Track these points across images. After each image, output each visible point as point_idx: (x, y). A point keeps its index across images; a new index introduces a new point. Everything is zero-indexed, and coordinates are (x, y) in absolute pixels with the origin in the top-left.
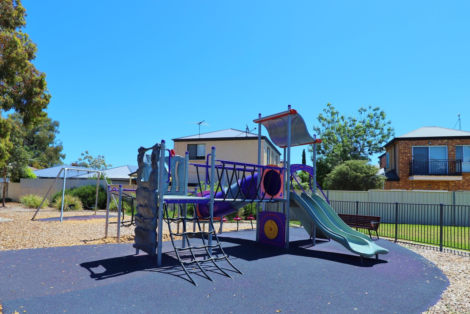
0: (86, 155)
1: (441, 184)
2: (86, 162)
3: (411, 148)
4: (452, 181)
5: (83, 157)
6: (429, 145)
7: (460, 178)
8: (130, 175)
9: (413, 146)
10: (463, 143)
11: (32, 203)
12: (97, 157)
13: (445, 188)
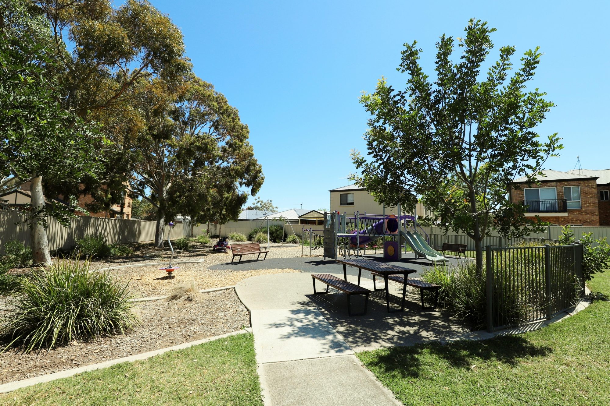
0: (258, 200)
1: (551, 219)
2: (259, 205)
3: (523, 191)
4: (562, 217)
5: (255, 202)
6: (539, 187)
7: (565, 214)
8: (299, 217)
9: (525, 189)
10: (570, 184)
11: (238, 238)
12: (267, 201)
13: (555, 223)
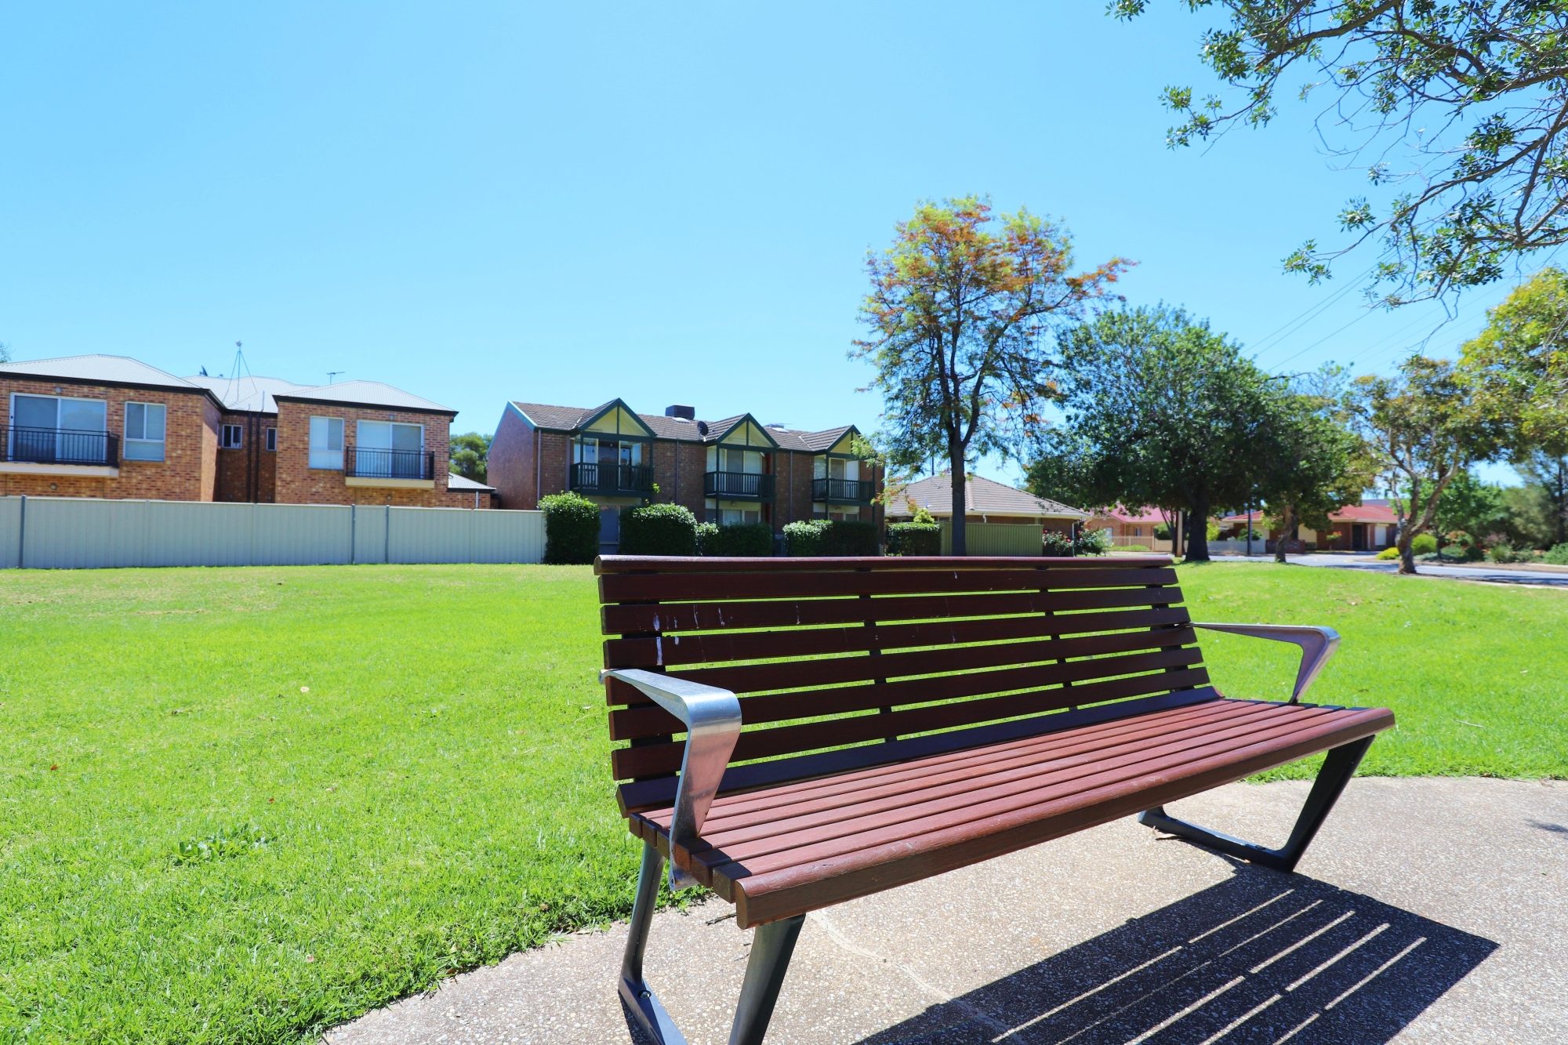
1: (84, 484)
3: (9, 398)
6: (58, 394)
9: (13, 395)
13: (92, 493)
